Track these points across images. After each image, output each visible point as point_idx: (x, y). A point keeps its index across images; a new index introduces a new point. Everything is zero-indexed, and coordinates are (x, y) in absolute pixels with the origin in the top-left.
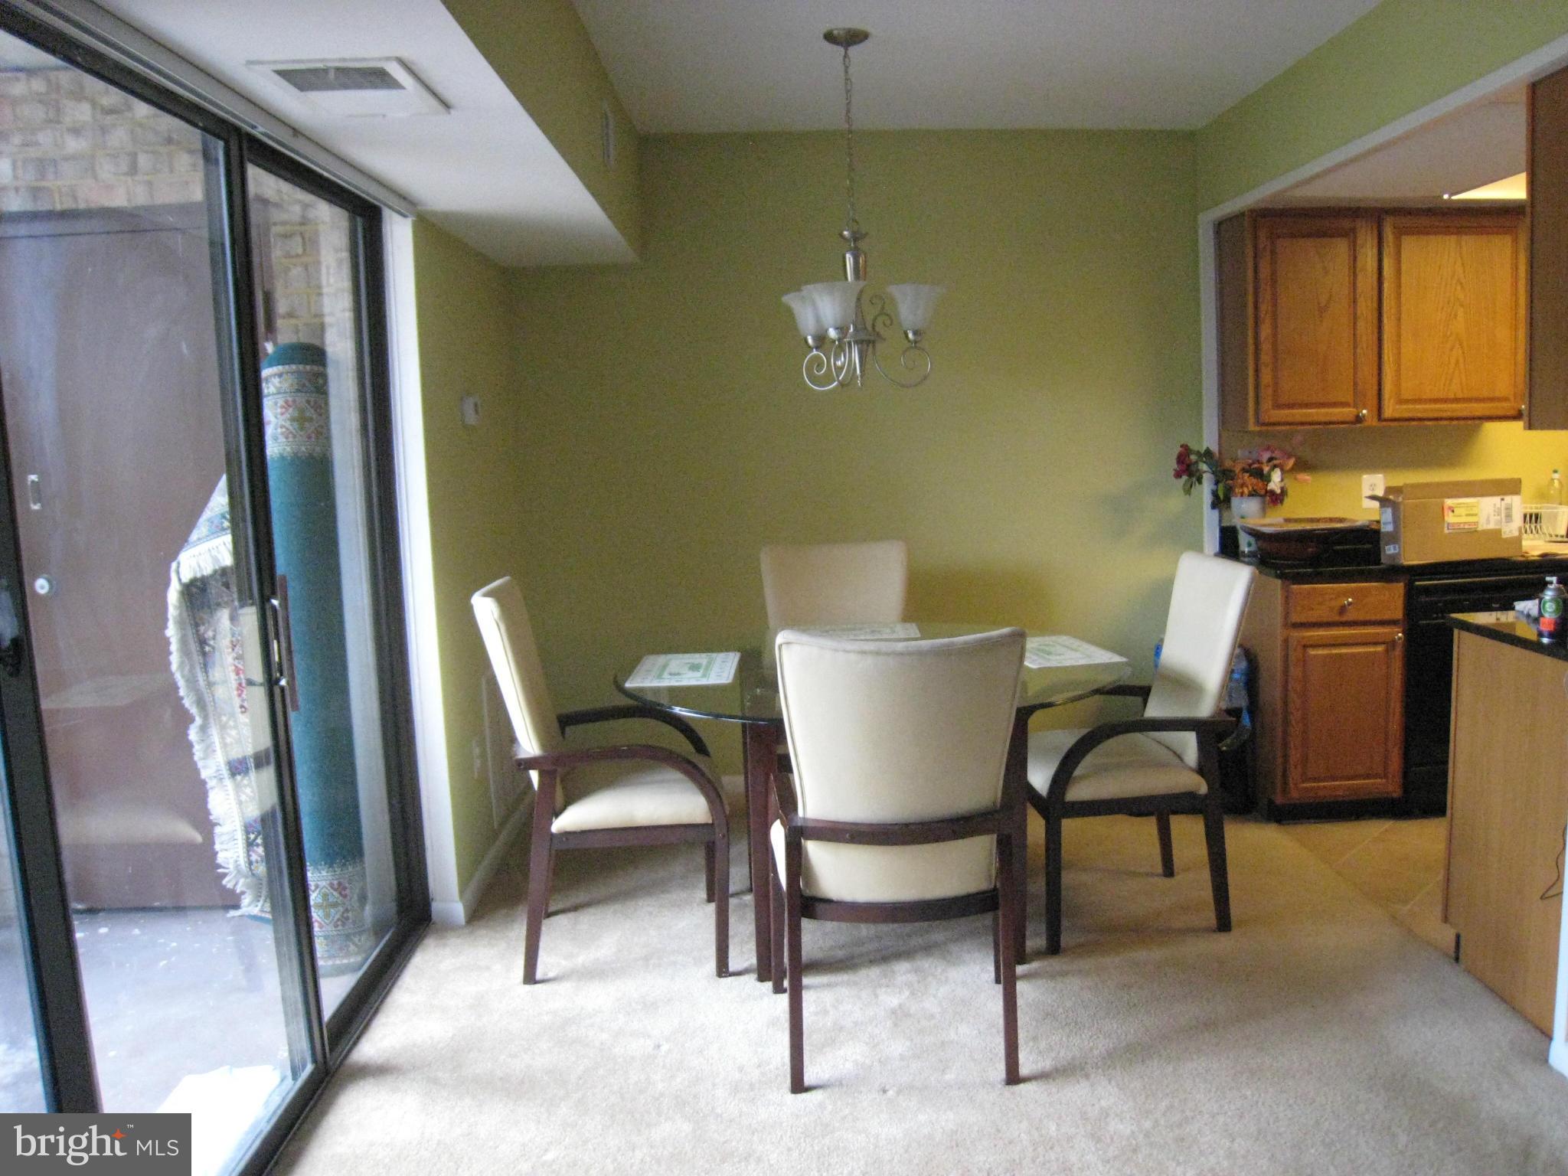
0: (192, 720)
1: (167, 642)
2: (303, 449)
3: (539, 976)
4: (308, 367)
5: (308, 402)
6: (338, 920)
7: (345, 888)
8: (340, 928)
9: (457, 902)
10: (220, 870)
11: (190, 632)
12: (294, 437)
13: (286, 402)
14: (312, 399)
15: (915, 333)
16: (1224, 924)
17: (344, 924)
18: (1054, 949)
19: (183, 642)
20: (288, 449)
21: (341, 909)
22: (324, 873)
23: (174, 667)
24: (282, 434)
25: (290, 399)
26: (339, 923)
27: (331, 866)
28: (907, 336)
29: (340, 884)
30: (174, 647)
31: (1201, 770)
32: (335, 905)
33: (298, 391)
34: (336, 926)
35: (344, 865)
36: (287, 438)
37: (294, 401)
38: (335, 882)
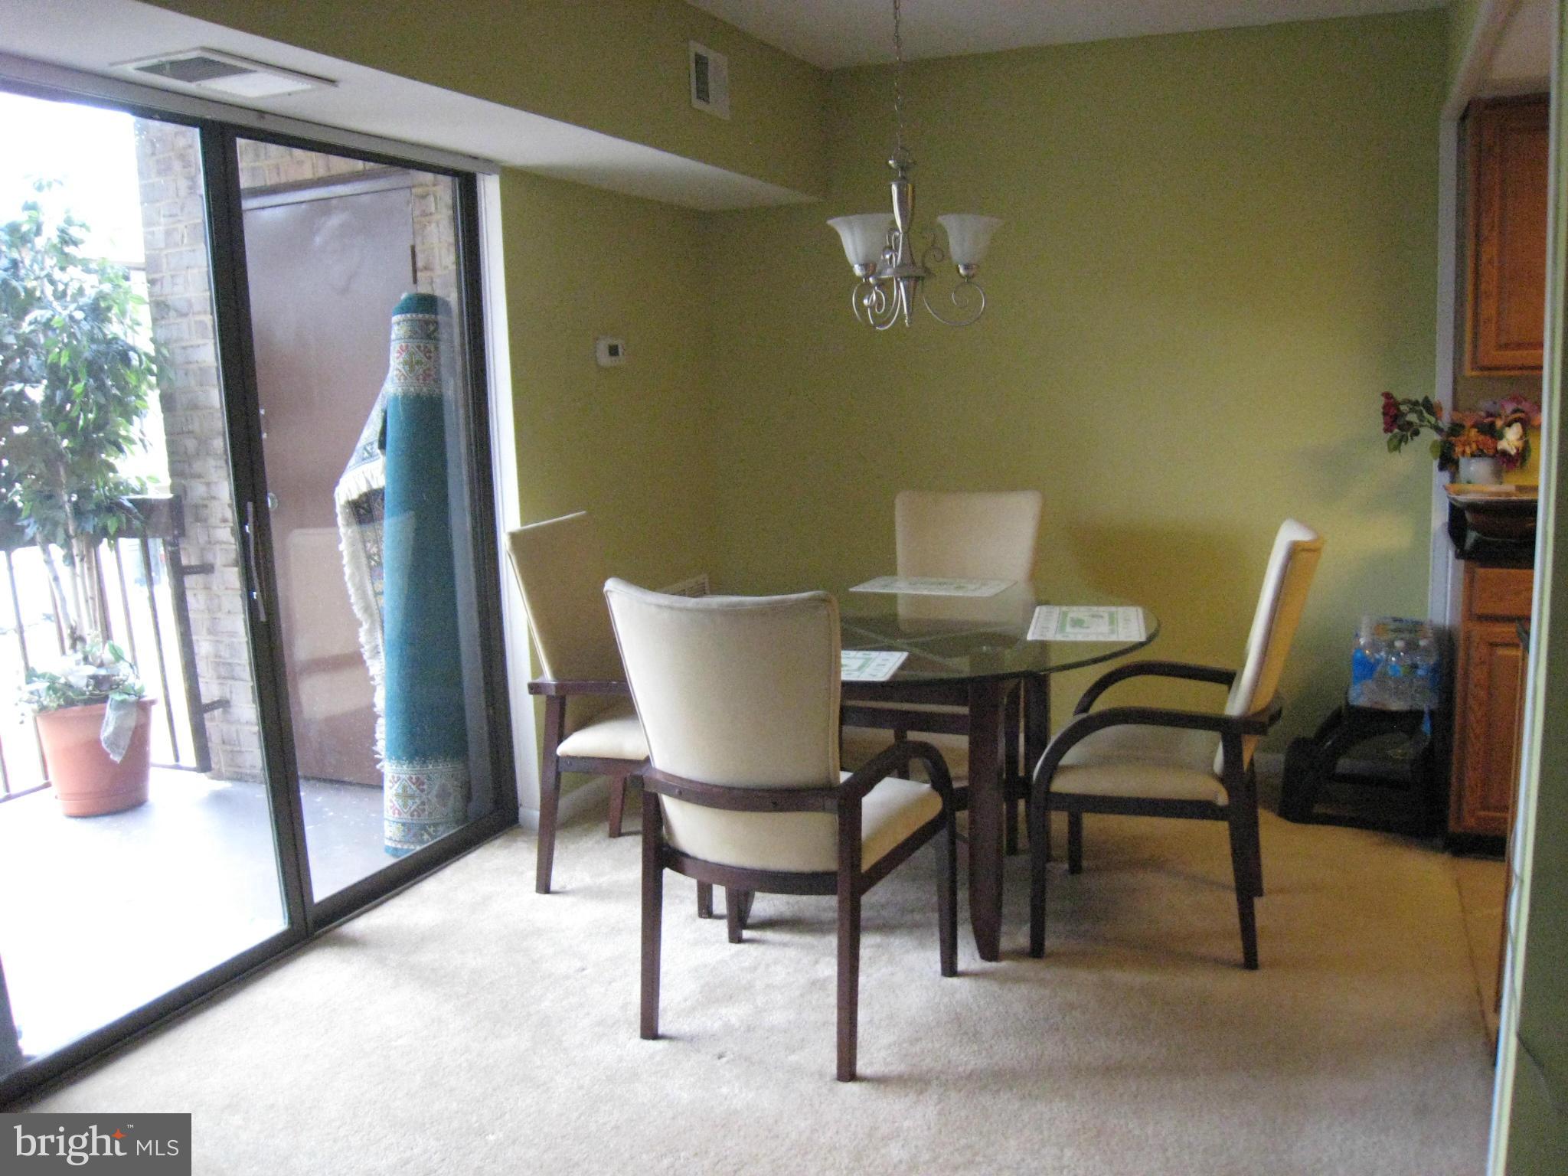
0: (361, 625)
1: (340, 556)
2: (412, 389)
3: (553, 887)
4: (420, 316)
5: (419, 347)
6: (415, 810)
7: (423, 784)
8: (415, 818)
9: (536, 809)
10: (376, 756)
11: (360, 546)
12: (406, 379)
13: (401, 347)
14: (422, 345)
15: (967, 267)
16: (1250, 962)
17: (419, 816)
18: (1036, 950)
19: (354, 557)
20: (400, 389)
21: (418, 801)
22: (405, 767)
23: (347, 578)
24: (396, 376)
25: (403, 344)
26: (415, 813)
27: (411, 762)
28: (958, 271)
29: (418, 779)
30: (346, 560)
31: (1222, 779)
32: (412, 797)
33: (410, 337)
34: (412, 815)
35: (424, 762)
36: (399, 380)
37: (407, 347)
38: (414, 777)
